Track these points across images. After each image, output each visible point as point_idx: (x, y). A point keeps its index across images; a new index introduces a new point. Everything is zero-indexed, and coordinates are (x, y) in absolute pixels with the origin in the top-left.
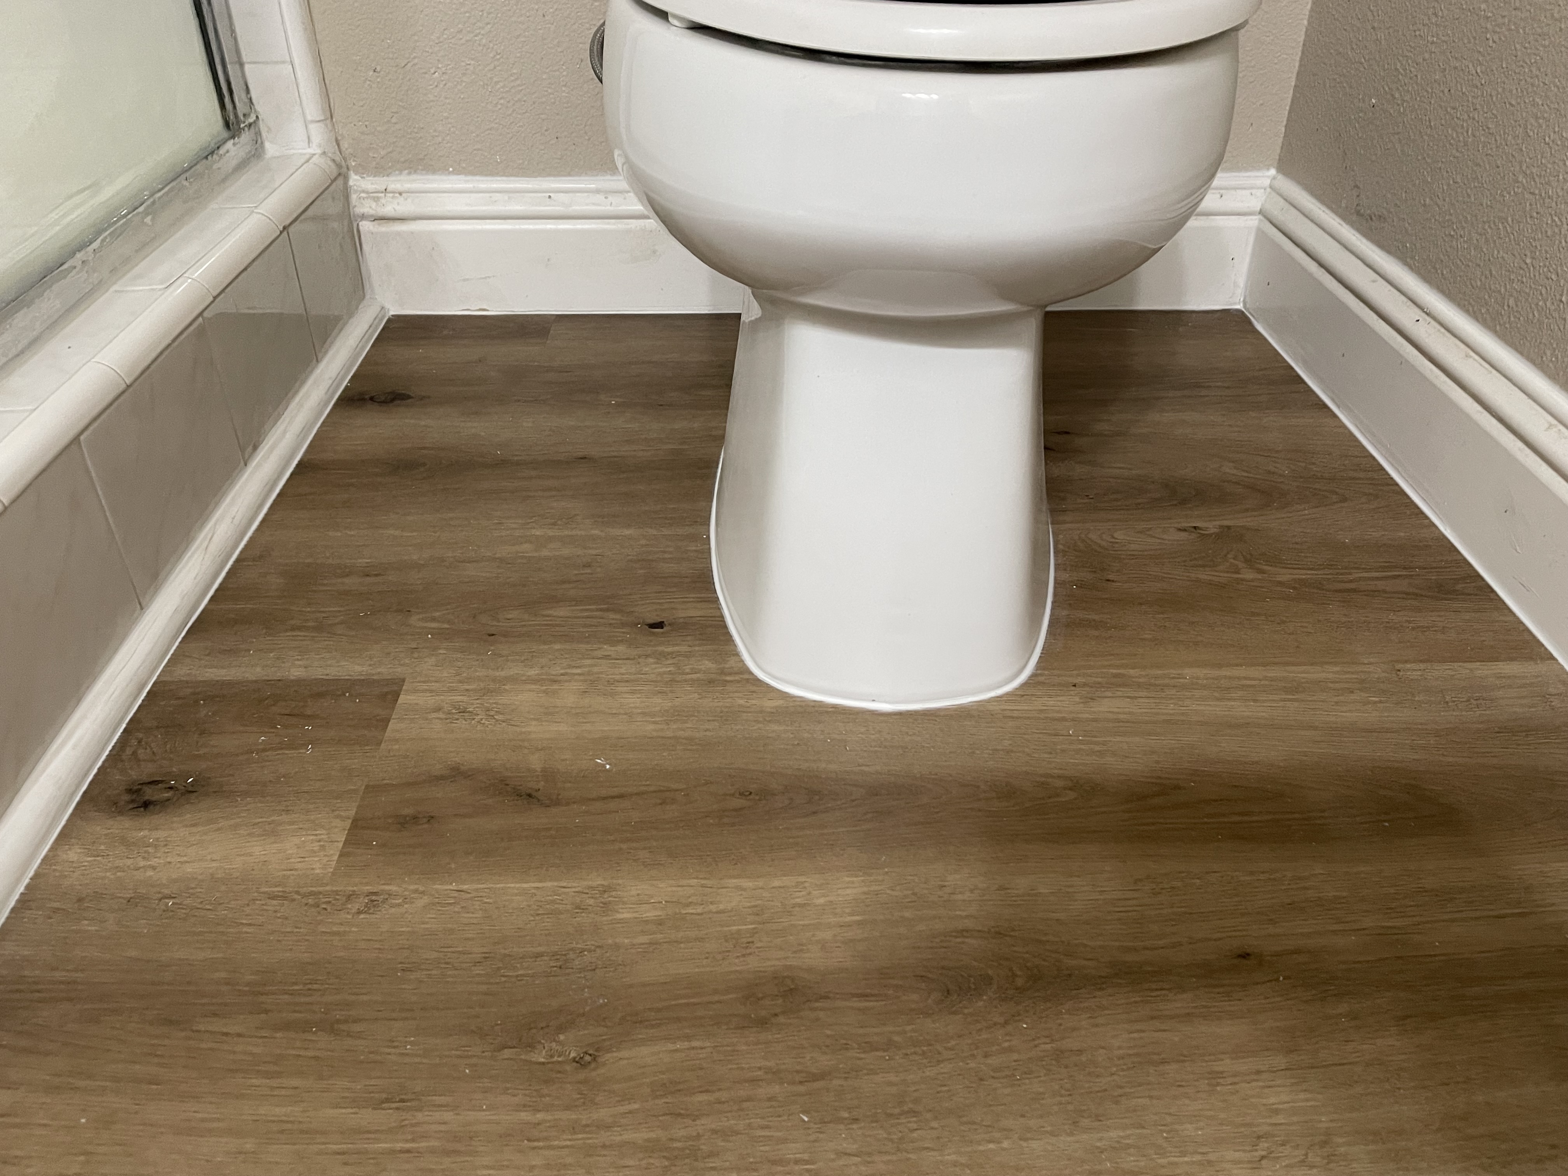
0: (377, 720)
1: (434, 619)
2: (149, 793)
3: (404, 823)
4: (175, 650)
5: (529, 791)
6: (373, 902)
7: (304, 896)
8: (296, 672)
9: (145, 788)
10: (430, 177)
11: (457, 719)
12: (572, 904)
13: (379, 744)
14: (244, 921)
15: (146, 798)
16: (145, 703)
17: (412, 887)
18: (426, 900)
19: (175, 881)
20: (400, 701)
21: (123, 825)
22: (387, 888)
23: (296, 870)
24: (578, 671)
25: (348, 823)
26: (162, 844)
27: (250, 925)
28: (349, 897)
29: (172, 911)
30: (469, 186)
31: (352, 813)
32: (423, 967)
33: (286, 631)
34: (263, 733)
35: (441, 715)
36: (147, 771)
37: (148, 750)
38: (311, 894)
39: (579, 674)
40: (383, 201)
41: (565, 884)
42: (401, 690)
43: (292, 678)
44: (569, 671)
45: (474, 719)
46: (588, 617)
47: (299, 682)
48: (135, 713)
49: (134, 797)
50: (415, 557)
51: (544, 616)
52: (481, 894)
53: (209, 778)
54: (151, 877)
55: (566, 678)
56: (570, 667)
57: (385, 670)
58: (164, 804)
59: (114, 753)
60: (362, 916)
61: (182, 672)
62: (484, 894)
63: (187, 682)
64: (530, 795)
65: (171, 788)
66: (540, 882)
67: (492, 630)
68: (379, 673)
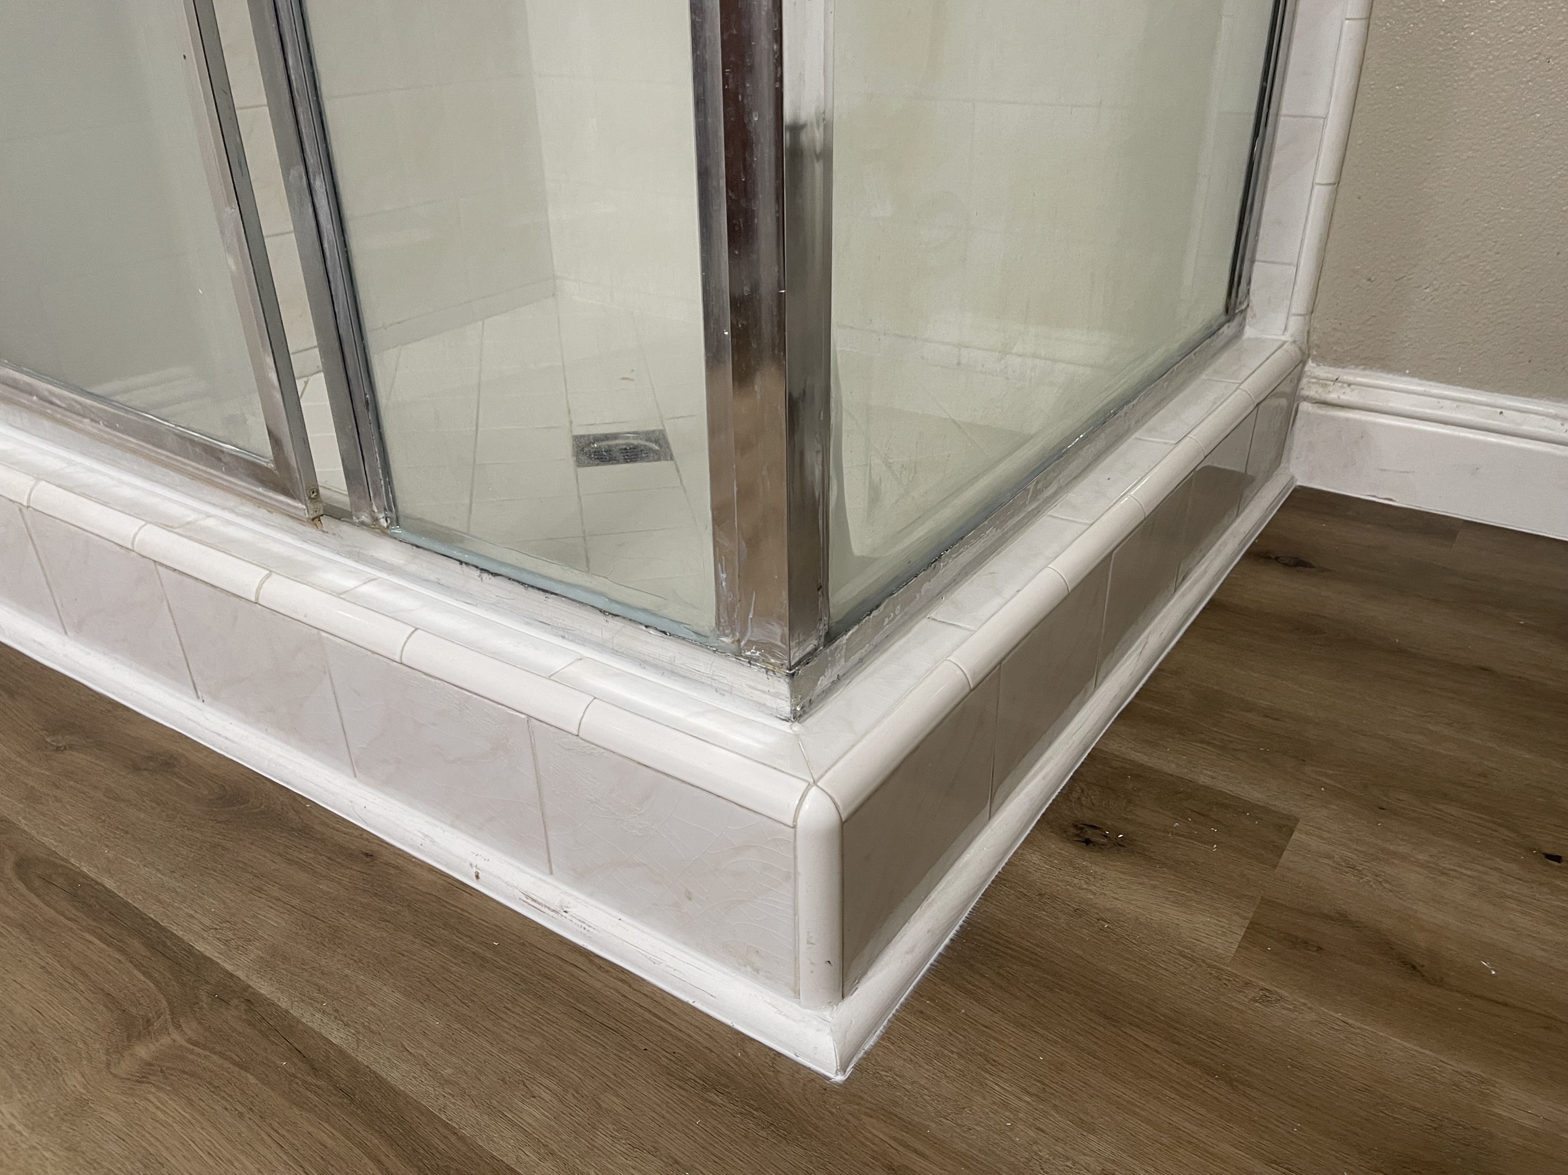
0: (1274, 846)
1: (1326, 775)
2: (1089, 833)
3: (1294, 942)
4: (1109, 728)
5: (1414, 964)
6: (1266, 998)
7: (1209, 966)
8: (1204, 779)
9: (1086, 829)
10: (1384, 375)
11: (1347, 873)
12: (1450, 1079)
13: (1275, 867)
14: (1162, 965)
15: (1087, 837)
16: (1086, 762)
17: (1302, 1000)
18: (1313, 1016)
19: (1108, 910)
20: (1293, 837)
21: (1069, 850)
22: (1279, 990)
23: (1202, 942)
24: (1468, 873)
25: (1247, 923)
26: (1100, 877)
27: (1166, 970)
28: (1247, 984)
29: (1107, 932)
30: (1420, 389)
31: (1251, 915)
32: (1308, 1070)
33: (1196, 741)
34: (1177, 820)
35: (1331, 863)
36: (1088, 816)
37: (1089, 800)
38: (1214, 967)
39: (1470, 877)
40: (1330, 389)
41: (1445, 1060)
42: (1295, 827)
43: (1201, 783)
44: (1458, 869)
45: (1362, 878)
46: (1479, 825)
47: (1206, 788)
48: (1079, 767)
49: (1078, 832)
50: (1311, 714)
51: (1434, 808)
52: (1365, 1034)
53: (1135, 840)
54: (1090, 899)
55: (1454, 874)
56: (1460, 866)
57: (1282, 805)
58: (1101, 847)
59: (1064, 792)
60: (1257, 1004)
61: (1113, 747)
62: (1368, 1035)
63: (1117, 757)
64: (1414, 967)
65: (1106, 836)
66: (1421, 1047)
67: (1384, 805)
68: (1275, 805)
